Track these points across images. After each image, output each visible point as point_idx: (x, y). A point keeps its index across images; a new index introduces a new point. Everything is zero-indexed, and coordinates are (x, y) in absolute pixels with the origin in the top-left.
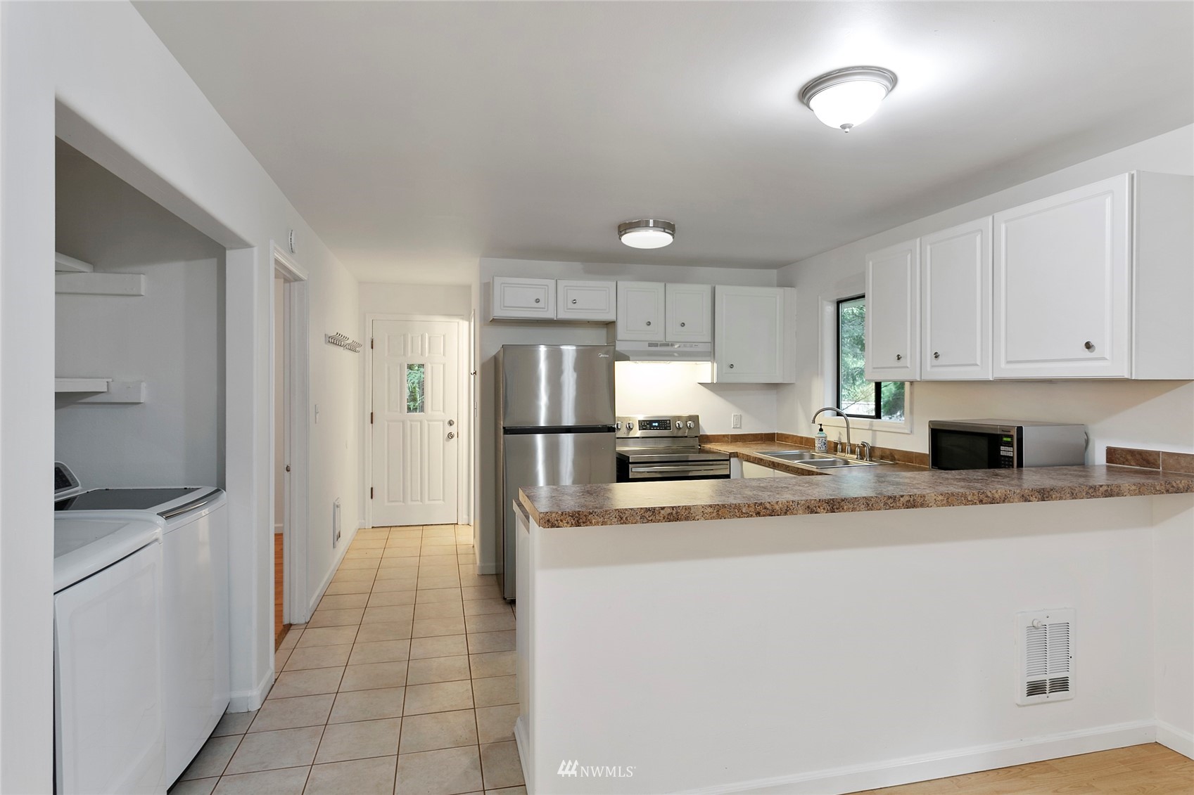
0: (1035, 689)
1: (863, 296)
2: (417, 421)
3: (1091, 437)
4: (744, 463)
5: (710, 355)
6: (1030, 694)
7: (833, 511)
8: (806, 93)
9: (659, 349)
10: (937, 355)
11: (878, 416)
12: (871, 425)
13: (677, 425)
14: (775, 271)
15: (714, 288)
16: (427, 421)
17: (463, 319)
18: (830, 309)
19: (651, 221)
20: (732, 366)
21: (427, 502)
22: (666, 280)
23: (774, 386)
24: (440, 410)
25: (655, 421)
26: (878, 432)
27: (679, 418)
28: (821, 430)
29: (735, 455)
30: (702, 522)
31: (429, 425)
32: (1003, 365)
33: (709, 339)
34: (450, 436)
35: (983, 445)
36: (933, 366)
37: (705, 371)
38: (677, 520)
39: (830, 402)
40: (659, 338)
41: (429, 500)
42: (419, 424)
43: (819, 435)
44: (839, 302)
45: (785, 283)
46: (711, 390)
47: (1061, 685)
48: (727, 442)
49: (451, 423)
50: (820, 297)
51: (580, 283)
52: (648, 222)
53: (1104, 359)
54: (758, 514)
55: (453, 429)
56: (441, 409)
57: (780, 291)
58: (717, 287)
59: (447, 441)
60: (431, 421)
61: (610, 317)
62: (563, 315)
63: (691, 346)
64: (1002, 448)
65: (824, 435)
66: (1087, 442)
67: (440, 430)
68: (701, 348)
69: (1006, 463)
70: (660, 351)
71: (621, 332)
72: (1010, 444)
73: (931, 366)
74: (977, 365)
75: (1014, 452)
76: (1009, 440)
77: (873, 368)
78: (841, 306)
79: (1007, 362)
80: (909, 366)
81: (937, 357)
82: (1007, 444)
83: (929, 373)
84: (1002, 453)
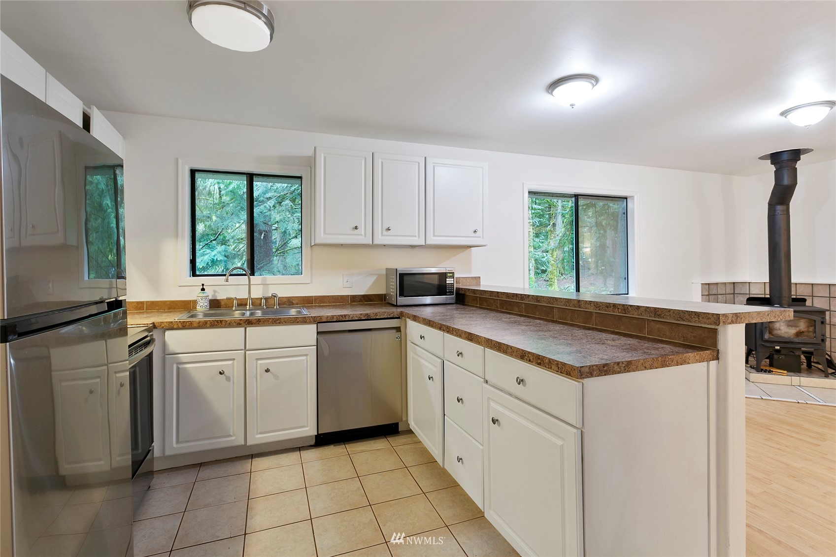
4: (169, 332)
11: (252, 273)
28: (203, 289)
29: (154, 326)
32: (432, 238)
43: (204, 295)
44: (194, 171)
53: (479, 237)
72: (452, 277)
73: (382, 235)
74: (416, 236)
75: (454, 281)
76: (451, 275)
77: (325, 233)
78: (197, 175)
79: (434, 236)
80: (363, 234)
81: (388, 229)
82: (450, 277)
83: (380, 239)
84: (447, 282)
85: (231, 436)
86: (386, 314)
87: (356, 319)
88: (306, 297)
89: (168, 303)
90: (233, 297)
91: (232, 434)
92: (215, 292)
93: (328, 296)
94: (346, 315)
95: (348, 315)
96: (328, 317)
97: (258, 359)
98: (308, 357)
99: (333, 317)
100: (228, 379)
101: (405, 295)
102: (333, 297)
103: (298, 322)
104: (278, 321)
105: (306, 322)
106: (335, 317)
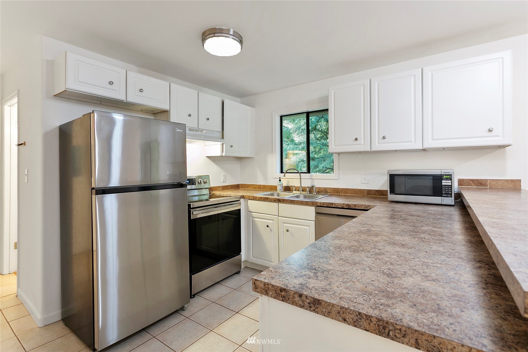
1: (327, 110)
4: (249, 201)
5: (221, 138)
9: (194, 132)
11: (309, 172)
12: (305, 177)
13: (199, 182)
15: (223, 100)
18: (278, 120)
20: (232, 146)
23: (240, 159)
26: (315, 180)
28: (280, 180)
29: (243, 197)
32: (430, 142)
33: (220, 130)
39: (279, 166)
40: (194, 125)
43: (280, 183)
44: (281, 116)
46: (212, 161)
48: (219, 190)
50: (273, 113)
51: (145, 77)
58: (225, 100)
61: (166, 107)
62: (131, 99)
63: (211, 133)
64: (443, 181)
65: (282, 183)
68: (216, 135)
70: (195, 134)
71: (173, 118)
72: (449, 179)
73: (379, 143)
74: (412, 142)
75: (451, 183)
76: (449, 177)
77: (335, 145)
78: (283, 118)
79: (433, 139)
80: (362, 143)
81: (384, 138)
82: (447, 179)
83: (377, 147)
84: (443, 184)
85: (272, 262)
86: (363, 207)
87: (340, 207)
88: (335, 188)
89: (270, 186)
90: (293, 185)
91: (273, 261)
92: (288, 182)
93: (350, 189)
94: (333, 203)
95: (334, 203)
96: (321, 203)
97: (284, 223)
98: (310, 227)
99: (324, 203)
100: (271, 230)
101: (396, 192)
102: (353, 190)
103: (303, 204)
104: (293, 202)
105: (308, 204)
106: (325, 204)
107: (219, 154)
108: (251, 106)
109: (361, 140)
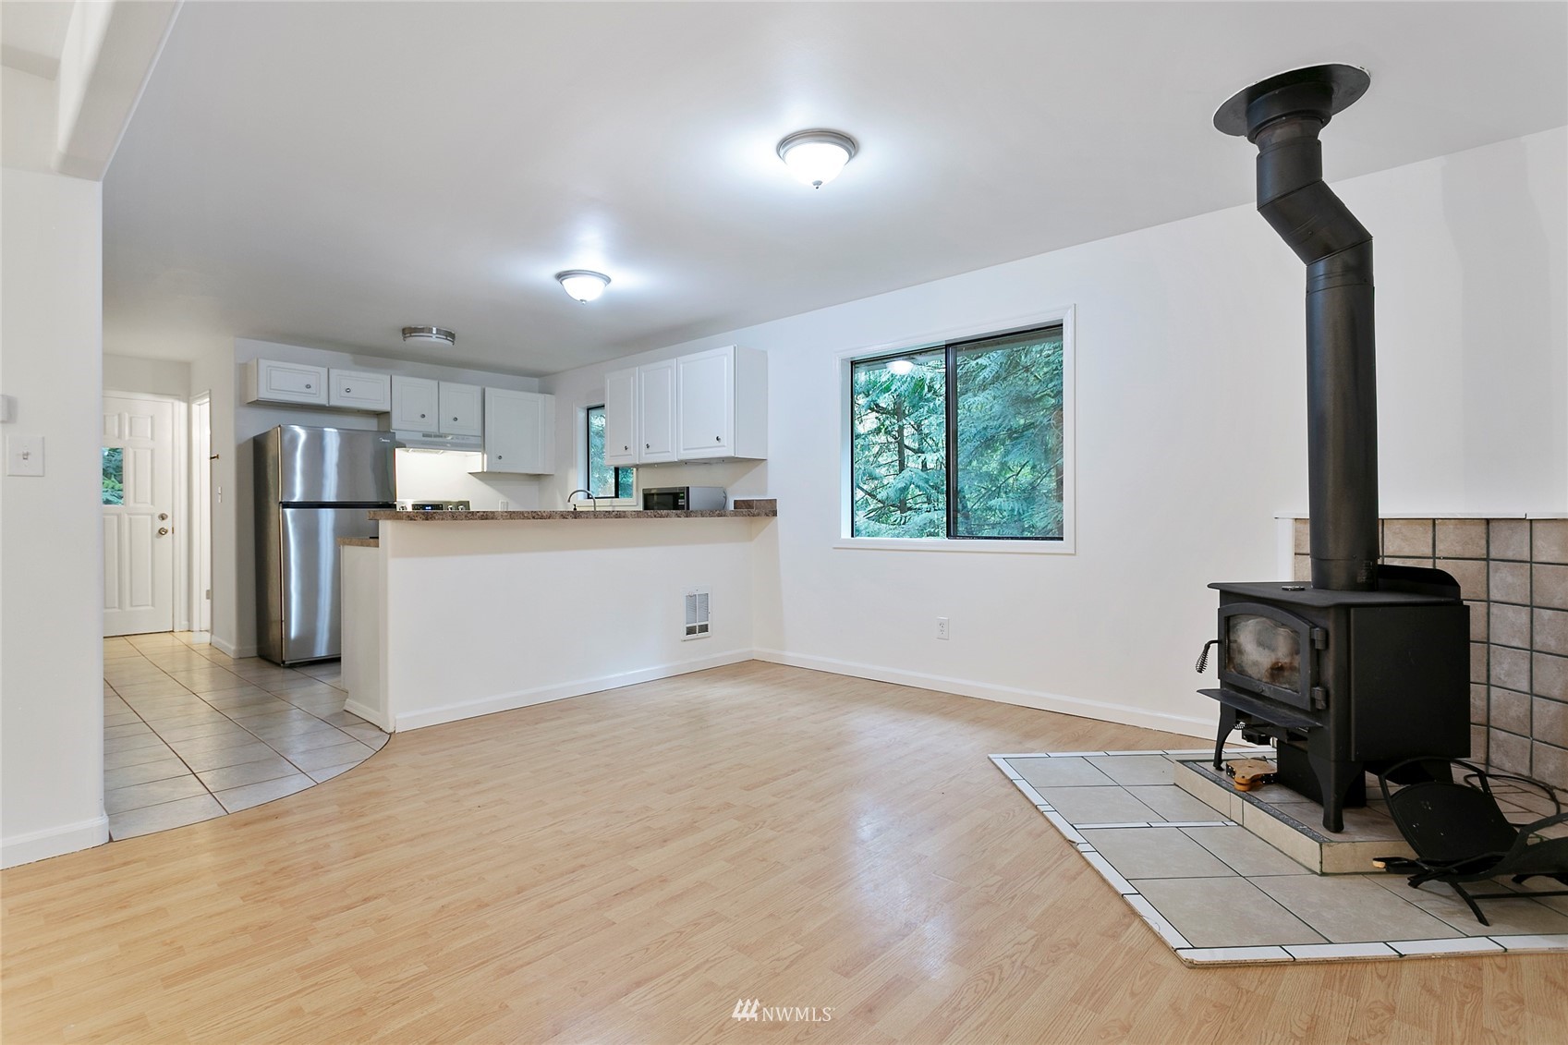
0: (690, 631)
1: (603, 406)
2: (113, 514)
3: (728, 496)
5: (481, 445)
6: (687, 634)
7: (576, 518)
8: (561, 276)
9: (433, 439)
10: (648, 446)
11: (617, 496)
12: (611, 502)
13: (449, 508)
14: (536, 380)
15: (484, 390)
16: (128, 514)
17: (179, 400)
18: (582, 415)
19: (434, 329)
20: (500, 457)
21: (128, 608)
22: (439, 379)
23: (537, 477)
24: (147, 503)
25: (428, 506)
27: (450, 503)
30: (501, 521)
31: (131, 519)
32: (682, 452)
33: (479, 433)
34: (162, 532)
35: (670, 499)
36: (646, 454)
37: (476, 461)
38: (487, 519)
39: (582, 486)
40: (433, 429)
41: (132, 606)
42: (116, 518)
44: (588, 409)
45: (545, 390)
46: (480, 480)
47: (704, 629)
49: (163, 517)
50: (574, 404)
51: (354, 373)
52: (430, 331)
53: (724, 446)
54: (534, 518)
55: (167, 524)
56: (149, 501)
57: (542, 396)
58: (486, 389)
59: (157, 537)
60: (131, 514)
61: (384, 407)
62: (335, 402)
63: (463, 439)
64: (679, 499)
66: (726, 498)
67: (146, 527)
68: (473, 441)
69: (682, 508)
70: (433, 440)
71: (396, 423)
72: (683, 498)
74: (669, 452)
76: (682, 495)
78: (591, 411)
79: (683, 449)
80: (632, 454)
83: (643, 458)
84: (679, 503)
107: (480, 471)
108: (550, 394)
109: (631, 451)
